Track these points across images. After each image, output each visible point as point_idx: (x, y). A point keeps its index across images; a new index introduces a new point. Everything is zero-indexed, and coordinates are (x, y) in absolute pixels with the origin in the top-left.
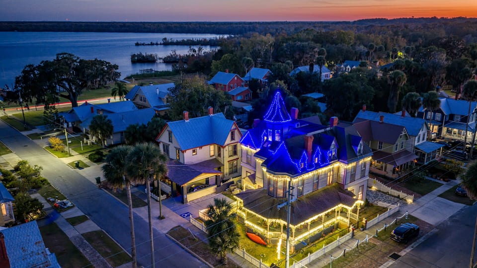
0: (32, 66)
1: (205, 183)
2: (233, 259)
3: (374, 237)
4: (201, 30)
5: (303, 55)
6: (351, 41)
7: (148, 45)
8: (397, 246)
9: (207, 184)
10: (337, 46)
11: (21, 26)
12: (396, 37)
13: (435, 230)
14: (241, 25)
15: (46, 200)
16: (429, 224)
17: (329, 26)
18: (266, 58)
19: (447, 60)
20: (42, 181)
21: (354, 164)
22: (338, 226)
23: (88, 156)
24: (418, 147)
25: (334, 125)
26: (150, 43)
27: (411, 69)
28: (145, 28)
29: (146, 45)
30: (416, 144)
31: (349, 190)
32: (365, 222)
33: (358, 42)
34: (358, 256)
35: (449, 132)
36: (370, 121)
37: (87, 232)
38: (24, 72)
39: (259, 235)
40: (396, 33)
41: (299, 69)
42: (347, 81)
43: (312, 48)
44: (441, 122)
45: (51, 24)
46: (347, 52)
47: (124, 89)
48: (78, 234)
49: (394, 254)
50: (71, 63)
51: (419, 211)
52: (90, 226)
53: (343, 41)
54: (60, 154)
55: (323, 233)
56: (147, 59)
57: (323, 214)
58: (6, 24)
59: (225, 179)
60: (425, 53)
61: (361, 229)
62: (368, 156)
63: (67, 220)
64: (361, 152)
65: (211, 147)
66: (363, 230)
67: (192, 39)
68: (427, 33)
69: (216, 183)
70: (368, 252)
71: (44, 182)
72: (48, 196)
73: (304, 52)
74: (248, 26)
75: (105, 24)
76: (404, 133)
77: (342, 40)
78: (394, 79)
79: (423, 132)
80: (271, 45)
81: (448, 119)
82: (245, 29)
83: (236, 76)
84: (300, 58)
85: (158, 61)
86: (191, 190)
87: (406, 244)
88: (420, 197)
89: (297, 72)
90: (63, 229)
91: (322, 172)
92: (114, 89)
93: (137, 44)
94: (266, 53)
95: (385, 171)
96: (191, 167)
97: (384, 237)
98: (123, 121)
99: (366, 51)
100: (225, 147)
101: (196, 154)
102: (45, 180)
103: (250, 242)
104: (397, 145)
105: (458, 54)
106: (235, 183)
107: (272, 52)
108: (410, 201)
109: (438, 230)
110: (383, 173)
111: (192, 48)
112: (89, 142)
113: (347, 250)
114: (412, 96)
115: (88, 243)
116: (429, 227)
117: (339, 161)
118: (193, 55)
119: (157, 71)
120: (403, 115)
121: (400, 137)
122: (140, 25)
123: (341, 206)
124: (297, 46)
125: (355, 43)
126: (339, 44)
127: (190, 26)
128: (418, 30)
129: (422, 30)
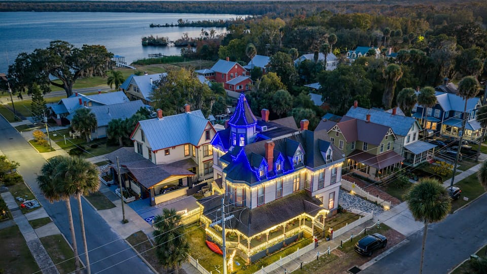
0: (25, 54)
1: (178, 183)
2: (185, 270)
3: (338, 248)
4: (220, 10)
5: (313, 41)
6: (368, 25)
7: (163, 26)
8: (360, 258)
9: (180, 185)
10: (351, 30)
11: (38, 6)
12: (418, 20)
13: (405, 241)
14: (262, 5)
15: (15, 199)
16: (400, 234)
17: (353, 6)
18: (275, 43)
19: (457, 49)
20: (15, 178)
21: (321, 171)
22: (302, 235)
23: (69, 151)
24: (407, 148)
25: (305, 129)
26: (165, 25)
27: (416, 59)
28: (162, 8)
29: (161, 26)
30: (405, 144)
31: (317, 197)
32: (330, 232)
33: (376, 26)
34: (316, 270)
35: (449, 129)
36: (357, 120)
37: (46, 235)
38: (17, 60)
39: (218, 244)
40: (419, 16)
41: (304, 57)
42: (343, 74)
43: (322, 33)
44: (441, 118)
45: (69, 4)
46: (361, 37)
47: (120, 78)
48: (36, 237)
49: (355, 267)
50: (64, 52)
51: (393, 219)
52: (52, 230)
53: (359, 25)
54: (42, 149)
55: (284, 243)
56: (159, 42)
57: (284, 224)
58: (24, 4)
59: (200, 180)
60: (434, 41)
61: (327, 239)
62: (340, 162)
63: (30, 222)
64: (331, 158)
65: (186, 146)
66: (329, 240)
67: (208, 20)
68: (453, 15)
69: (188, 185)
70: (328, 265)
71: (17, 180)
72: (18, 195)
73: (313, 38)
74: (268, 6)
75: (122, 4)
76: (389, 134)
77: (357, 24)
78: (389, 73)
79: (414, 131)
80: (281, 30)
81: (447, 115)
82: (266, 9)
83: (236, 64)
84: (310, 44)
85: (170, 45)
86: (162, 191)
87: (370, 256)
88: (399, 203)
89: (302, 60)
90: (23, 232)
91: (286, 180)
92: (110, 78)
93: (152, 26)
94: (275, 39)
95: (368, 173)
96: (163, 168)
97: (349, 248)
98: (109, 114)
99: (383, 35)
100: (199, 147)
101: (169, 154)
102: (20, 177)
103: (208, 251)
104: (382, 147)
105: (475, 41)
106: (209, 184)
107: (282, 36)
108: (387, 207)
109: (409, 241)
110: (365, 175)
111: (204, 31)
112: (74, 135)
113: (305, 263)
114: (407, 92)
115: (43, 248)
116: (400, 237)
117: (305, 167)
118: (205, 39)
119: (166, 56)
120: (394, 113)
121: (385, 138)
122: (158, 4)
123: (304, 215)
124: (307, 31)
125: (372, 27)
126: (354, 28)
127: (209, 6)
128: (444, 12)
129: (449, 11)
